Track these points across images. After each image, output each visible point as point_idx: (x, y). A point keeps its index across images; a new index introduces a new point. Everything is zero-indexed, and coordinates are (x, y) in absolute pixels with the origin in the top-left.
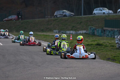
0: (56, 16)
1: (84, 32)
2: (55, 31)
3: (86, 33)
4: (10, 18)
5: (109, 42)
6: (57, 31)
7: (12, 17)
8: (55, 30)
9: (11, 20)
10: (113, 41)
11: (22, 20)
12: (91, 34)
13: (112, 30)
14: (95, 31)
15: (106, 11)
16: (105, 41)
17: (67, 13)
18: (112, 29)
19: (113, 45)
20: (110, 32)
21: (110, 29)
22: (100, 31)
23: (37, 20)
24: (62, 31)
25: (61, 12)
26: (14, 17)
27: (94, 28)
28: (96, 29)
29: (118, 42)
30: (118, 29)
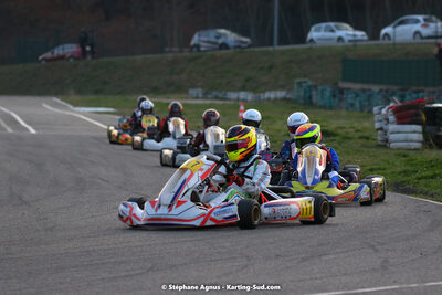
0: (197, 46)
1: (281, 94)
2: (193, 92)
3: (285, 99)
4: (58, 51)
5: (356, 125)
6: (199, 92)
7: (66, 50)
8: (194, 87)
9: (62, 58)
10: (366, 124)
11: (93, 58)
12: (302, 101)
13: (364, 91)
14: (314, 92)
15: (347, 32)
16: (341, 123)
17: (230, 37)
18: (366, 87)
19: (366, 134)
20: (357, 96)
21: (357, 87)
22: (328, 93)
23: (139, 58)
24: (214, 93)
25: (211, 35)
26: (70, 49)
27: (310, 83)
28: (315, 87)
29: (382, 125)
30: (384, 87)
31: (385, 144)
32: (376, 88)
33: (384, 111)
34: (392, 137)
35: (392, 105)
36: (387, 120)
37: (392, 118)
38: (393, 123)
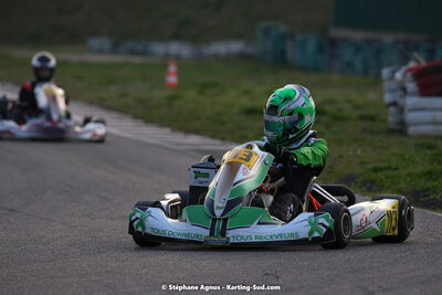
1: (236, 47)
2: (95, 42)
3: (243, 56)
5: (357, 98)
6: (105, 42)
8: (96, 33)
10: (371, 96)
13: (368, 42)
14: (289, 45)
18: (371, 35)
19: (371, 112)
20: (358, 49)
21: (358, 35)
22: (311, 46)
27: (283, 28)
28: (291, 36)
29: (396, 97)
30: (402, 36)
31: (401, 129)
32: (388, 38)
33: (398, 75)
34: (410, 117)
35: (412, 64)
36: (404, 90)
37: (411, 86)
38: (413, 94)
